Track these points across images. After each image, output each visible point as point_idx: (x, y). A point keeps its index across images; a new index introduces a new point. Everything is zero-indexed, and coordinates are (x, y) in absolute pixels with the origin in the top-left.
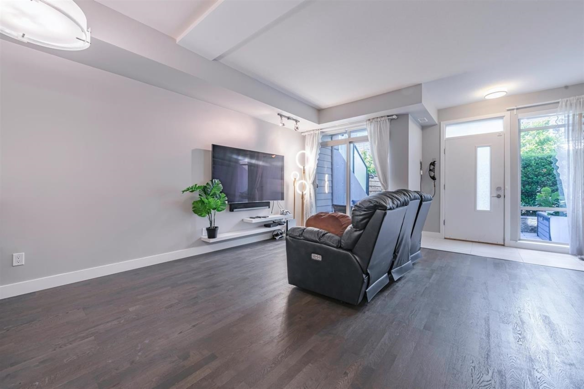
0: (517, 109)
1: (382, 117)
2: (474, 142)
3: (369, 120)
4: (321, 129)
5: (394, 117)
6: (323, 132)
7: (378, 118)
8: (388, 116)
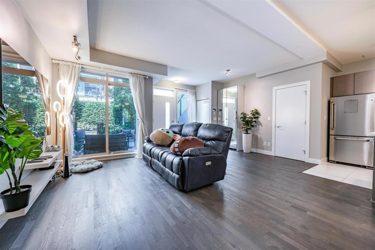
0: (178, 89)
1: (140, 75)
2: (165, 99)
3: (131, 73)
4: (82, 65)
5: (147, 77)
6: (82, 68)
7: (138, 74)
8: (144, 75)
